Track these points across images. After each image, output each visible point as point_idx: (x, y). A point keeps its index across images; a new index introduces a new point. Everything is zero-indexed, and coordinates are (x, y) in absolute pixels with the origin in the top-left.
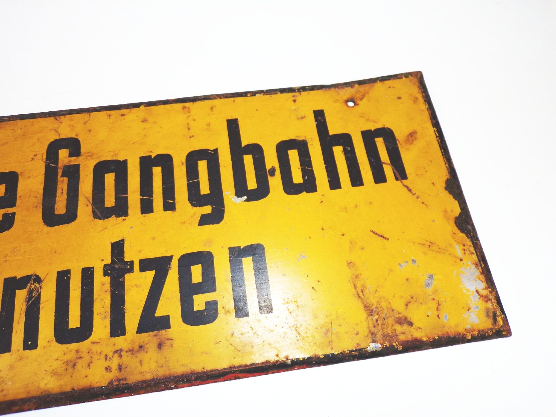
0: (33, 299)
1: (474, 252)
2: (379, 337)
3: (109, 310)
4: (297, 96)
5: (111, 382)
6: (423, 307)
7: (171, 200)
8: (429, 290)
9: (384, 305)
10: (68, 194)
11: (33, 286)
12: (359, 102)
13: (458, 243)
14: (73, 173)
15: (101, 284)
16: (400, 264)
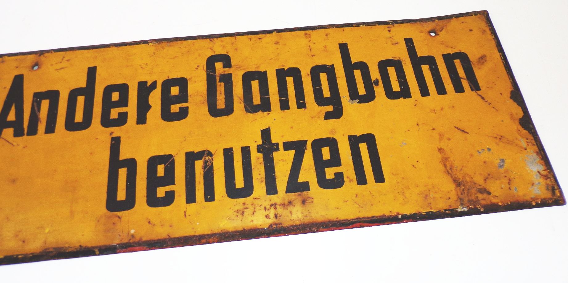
0: (208, 167)
1: (535, 144)
2: (466, 201)
3: (264, 177)
4: (391, 27)
5: (271, 225)
6: (498, 182)
7: (302, 101)
8: (502, 170)
9: (468, 179)
10: (226, 94)
11: (207, 158)
12: (439, 33)
13: (523, 137)
14: (227, 79)
15: (256, 158)
16: (478, 151)
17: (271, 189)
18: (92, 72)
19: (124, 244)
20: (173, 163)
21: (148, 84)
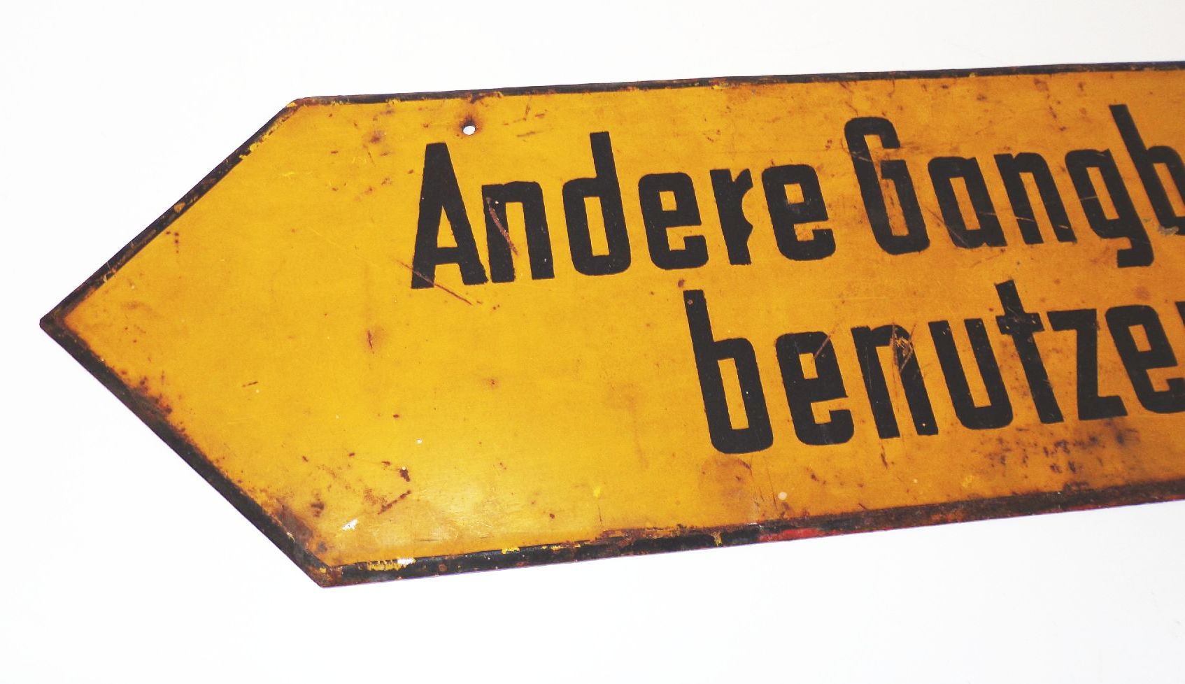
0: (906, 361)
3: (1027, 383)
5: (1066, 486)
7: (1065, 226)
10: (902, 205)
11: (899, 342)
14: (898, 171)
15: (1000, 343)
17: (1048, 410)
18: (601, 144)
19: (773, 523)
20: (829, 349)
21: (734, 176)
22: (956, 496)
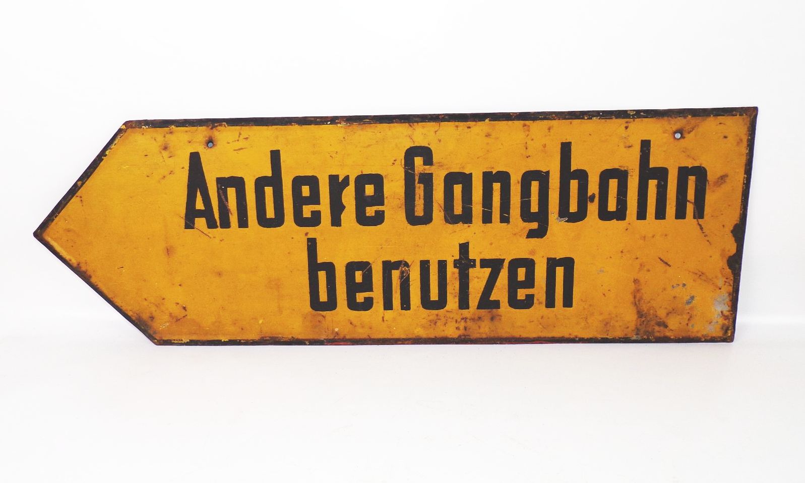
0: (404, 278)
1: (732, 285)
3: (458, 292)
4: (630, 123)
5: (460, 336)
6: (679, 317)
7: (506, 214)
8: (687, 307)
9: (652, 312)
10: (425, 199)
11: (404, 269)
12: (687, 135)
13: (723, 276)
14: (427, 180)
15: (452, 272)
16: (673, 286)
17: (464, 303)
18: (275, 156)
19: (330, 339)
20: (370, 270)
21: (340, 180)
22: (410, 336)
